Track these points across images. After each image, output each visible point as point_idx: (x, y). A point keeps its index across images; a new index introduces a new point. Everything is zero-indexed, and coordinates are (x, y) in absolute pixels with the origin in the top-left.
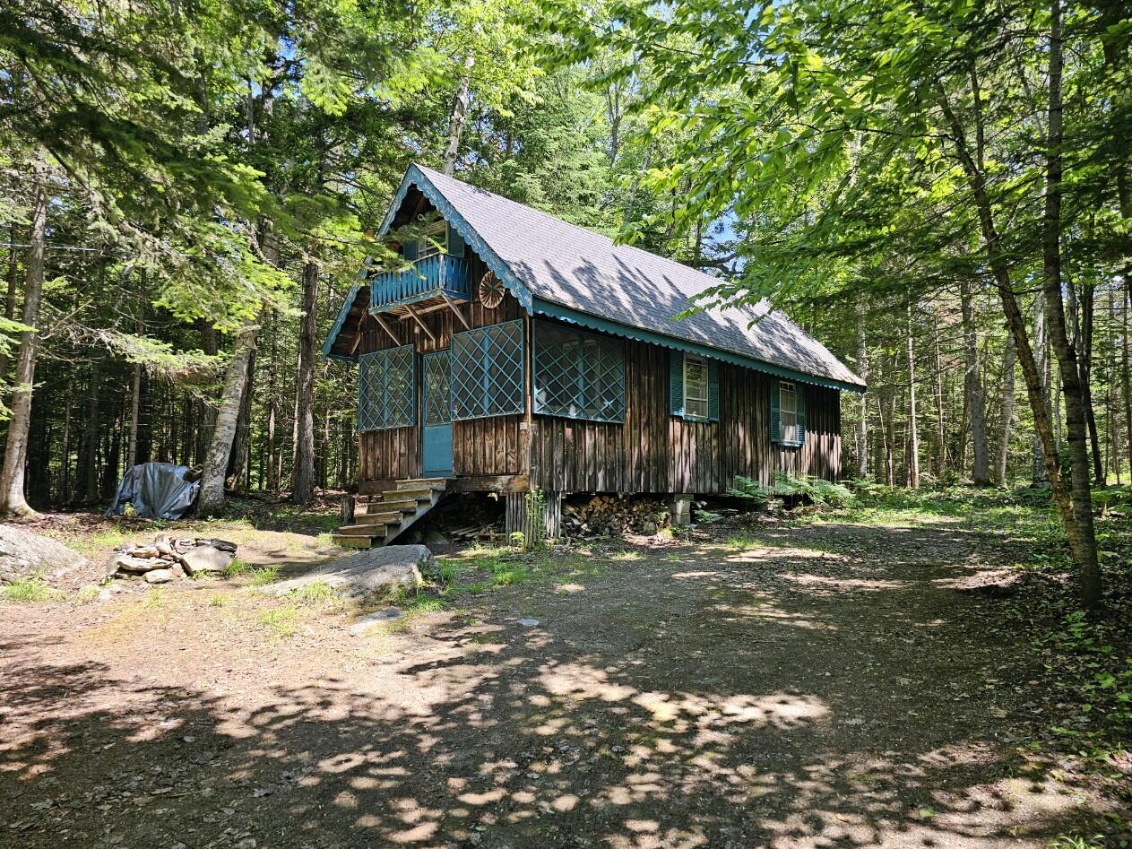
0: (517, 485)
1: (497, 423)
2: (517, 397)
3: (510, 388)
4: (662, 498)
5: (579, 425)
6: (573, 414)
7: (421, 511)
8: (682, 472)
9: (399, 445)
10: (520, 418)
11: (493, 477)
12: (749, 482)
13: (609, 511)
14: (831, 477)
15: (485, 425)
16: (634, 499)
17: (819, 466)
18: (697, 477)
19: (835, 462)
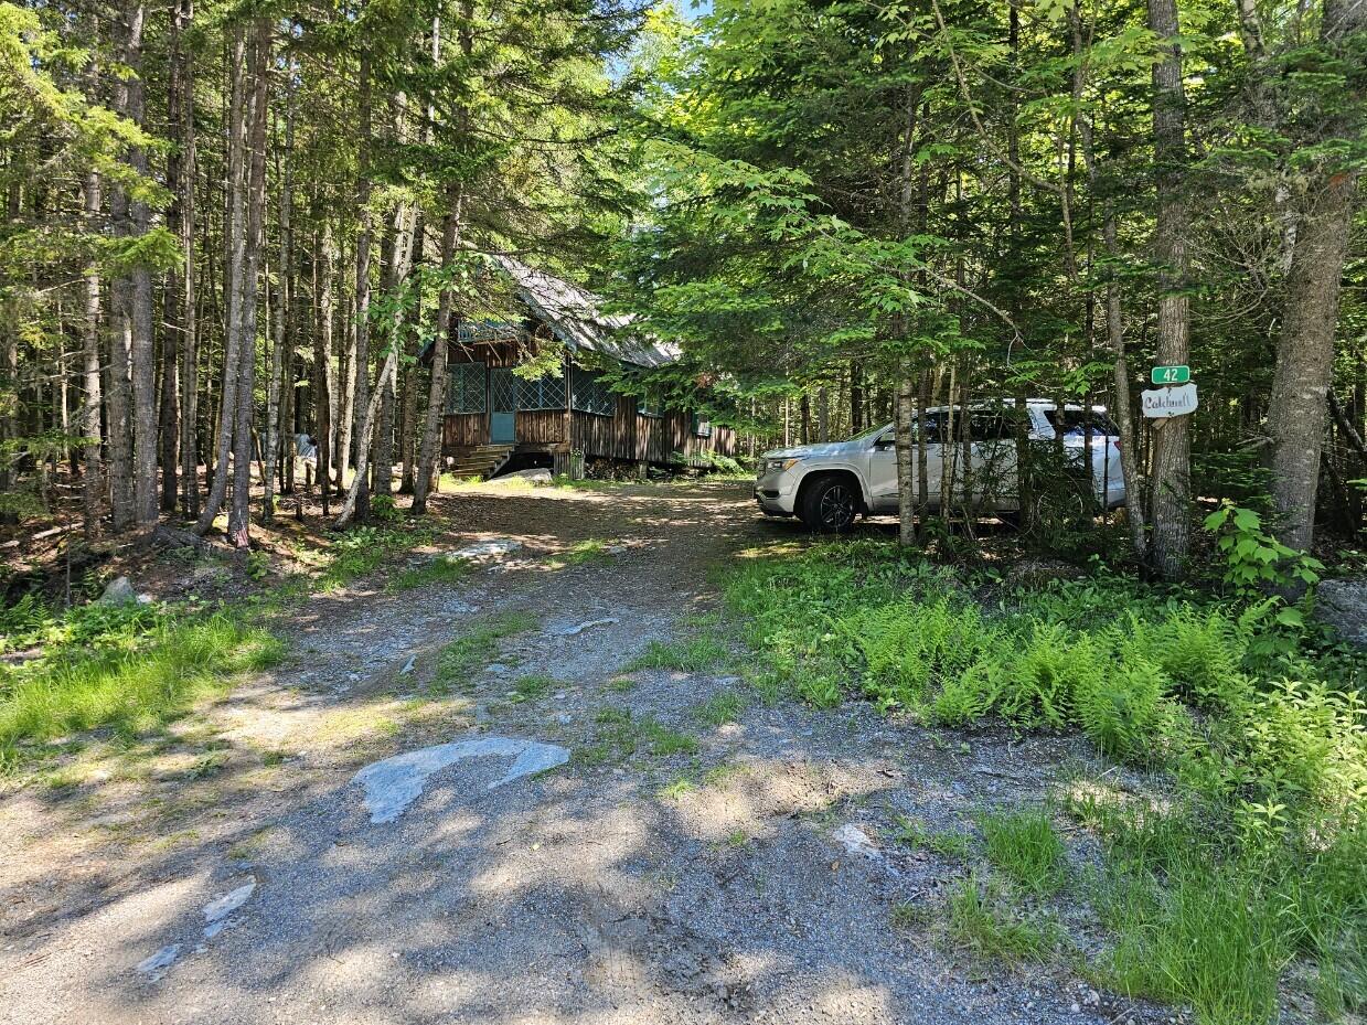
0: (562, 448)
1: (549, 414)
2: (562, 399)
3: (557, 394)
4: (631, 463)
5: (592, 416)
6: (589, 410)
7: (504, 462)
8: (642, 447)
9: (473, 424)
10: (565, 411)
11: (546, 444)
12: (680, 455)
13: (605, 468)
14: (727, 454)
15: (539, 415)
16: (618, 461)
17: (721, 448)
18: (650, 450)
19: (730, 444)
